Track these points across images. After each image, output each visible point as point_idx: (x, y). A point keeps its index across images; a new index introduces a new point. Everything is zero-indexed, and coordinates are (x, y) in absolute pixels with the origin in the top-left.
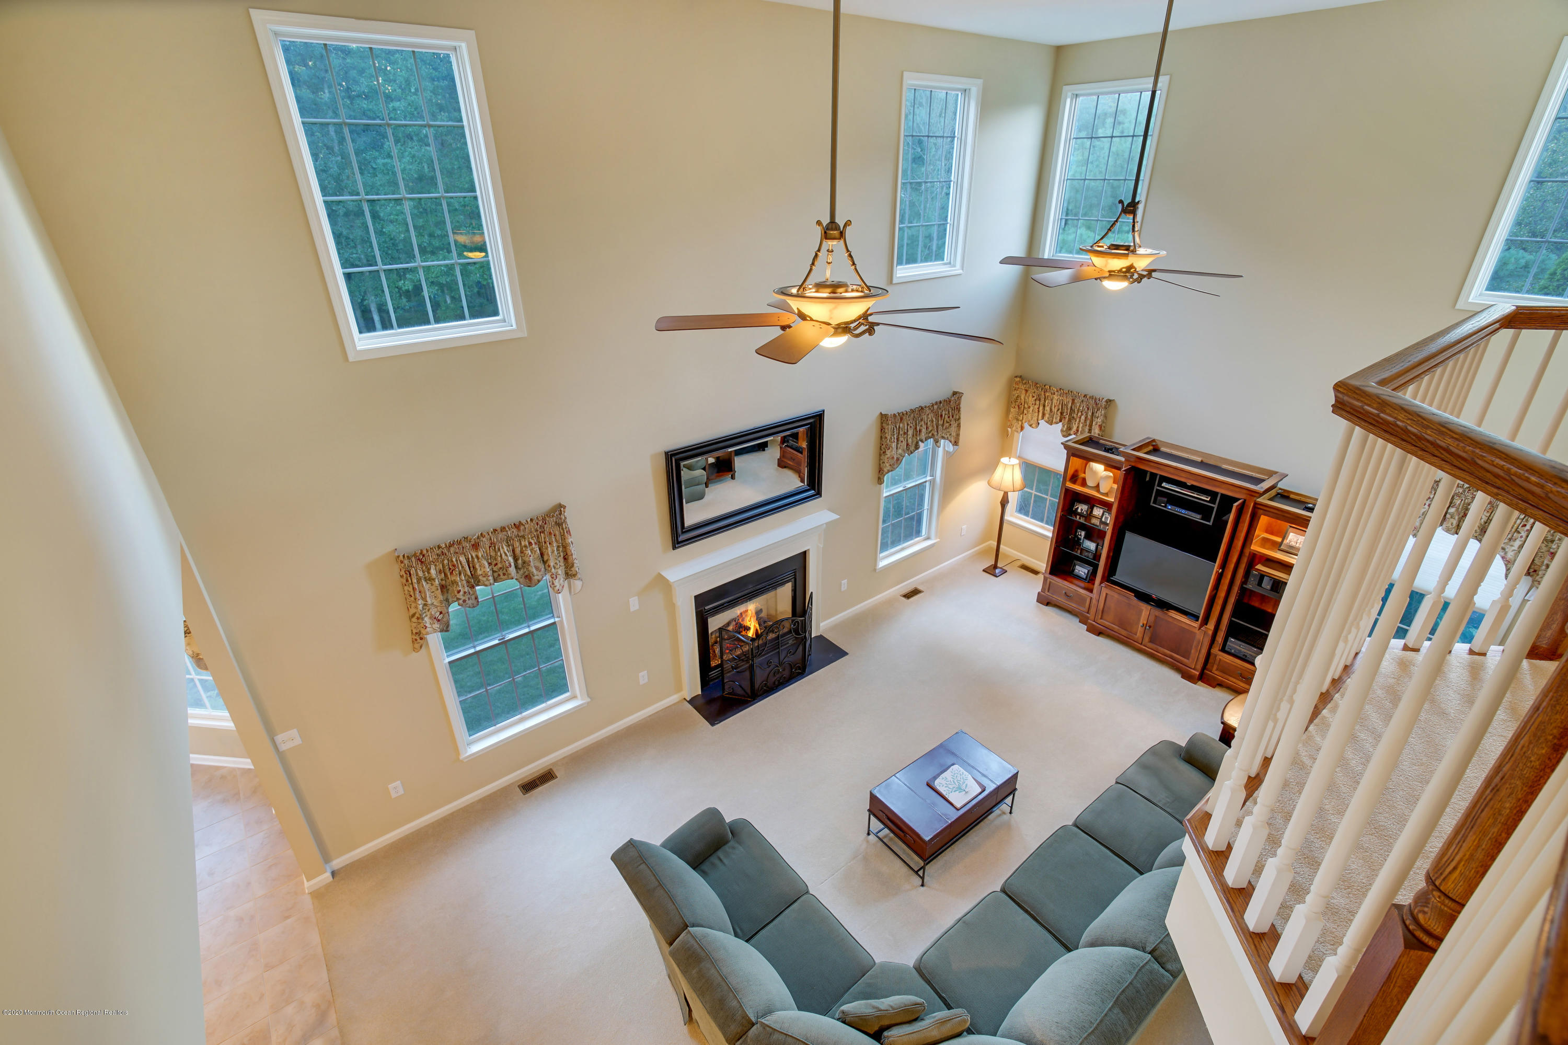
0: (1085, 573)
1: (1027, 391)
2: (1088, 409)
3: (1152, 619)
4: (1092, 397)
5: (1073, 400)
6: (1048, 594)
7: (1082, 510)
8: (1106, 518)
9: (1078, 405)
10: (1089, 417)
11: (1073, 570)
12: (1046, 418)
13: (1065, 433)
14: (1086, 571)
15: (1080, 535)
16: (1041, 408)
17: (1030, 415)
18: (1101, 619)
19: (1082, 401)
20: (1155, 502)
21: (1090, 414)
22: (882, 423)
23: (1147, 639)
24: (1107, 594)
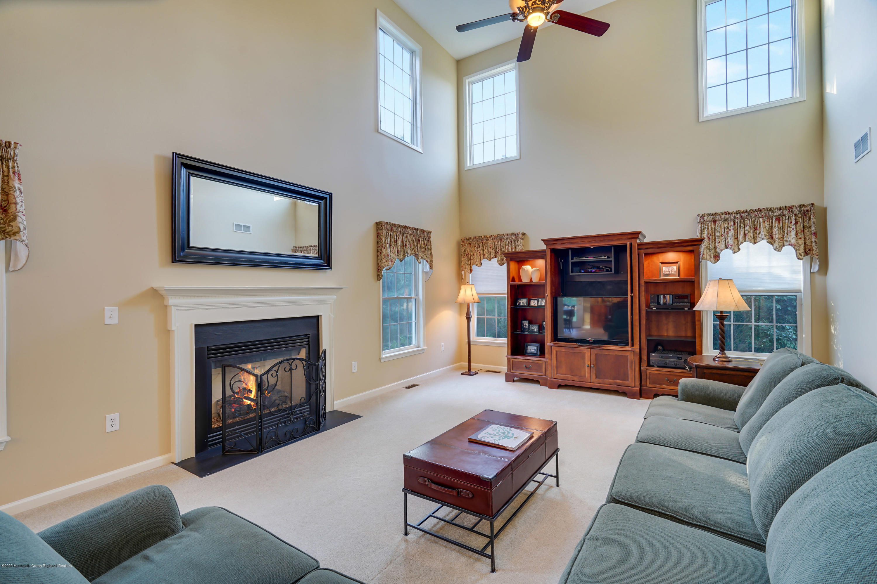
0: (535, 350)
1: (470, 244)
2: (512, 242)
3: (593, 357)
4: (513, 234)
5: (501, 240)
6: (513, 371)
7: (523, 303)
8: (541, 303)
9: (505, 242)
10: (513, 247)
11: (527, 350)
12: (486, 257)
13: (500, 262)
14: (536, 348)
15: (525, 326)
16: (482, 251)
17: (476, 259)
18: (557, 374)
19: (507, 238)
20: (572, 272)
21: (513, 244)
22: (377, 230)
23: (594, 376)
24: (556, 351)
